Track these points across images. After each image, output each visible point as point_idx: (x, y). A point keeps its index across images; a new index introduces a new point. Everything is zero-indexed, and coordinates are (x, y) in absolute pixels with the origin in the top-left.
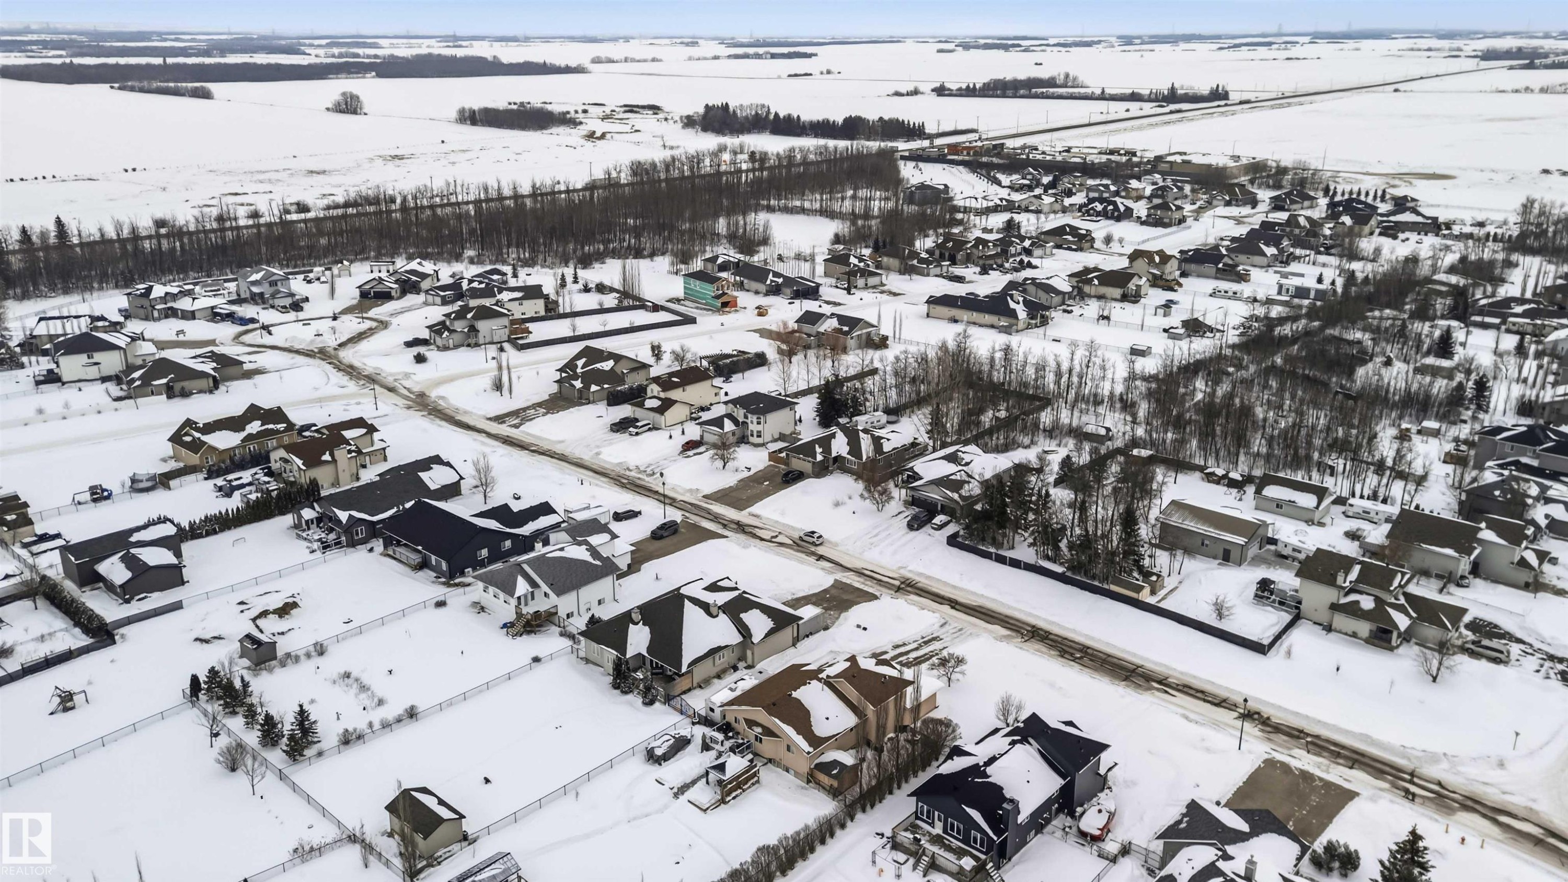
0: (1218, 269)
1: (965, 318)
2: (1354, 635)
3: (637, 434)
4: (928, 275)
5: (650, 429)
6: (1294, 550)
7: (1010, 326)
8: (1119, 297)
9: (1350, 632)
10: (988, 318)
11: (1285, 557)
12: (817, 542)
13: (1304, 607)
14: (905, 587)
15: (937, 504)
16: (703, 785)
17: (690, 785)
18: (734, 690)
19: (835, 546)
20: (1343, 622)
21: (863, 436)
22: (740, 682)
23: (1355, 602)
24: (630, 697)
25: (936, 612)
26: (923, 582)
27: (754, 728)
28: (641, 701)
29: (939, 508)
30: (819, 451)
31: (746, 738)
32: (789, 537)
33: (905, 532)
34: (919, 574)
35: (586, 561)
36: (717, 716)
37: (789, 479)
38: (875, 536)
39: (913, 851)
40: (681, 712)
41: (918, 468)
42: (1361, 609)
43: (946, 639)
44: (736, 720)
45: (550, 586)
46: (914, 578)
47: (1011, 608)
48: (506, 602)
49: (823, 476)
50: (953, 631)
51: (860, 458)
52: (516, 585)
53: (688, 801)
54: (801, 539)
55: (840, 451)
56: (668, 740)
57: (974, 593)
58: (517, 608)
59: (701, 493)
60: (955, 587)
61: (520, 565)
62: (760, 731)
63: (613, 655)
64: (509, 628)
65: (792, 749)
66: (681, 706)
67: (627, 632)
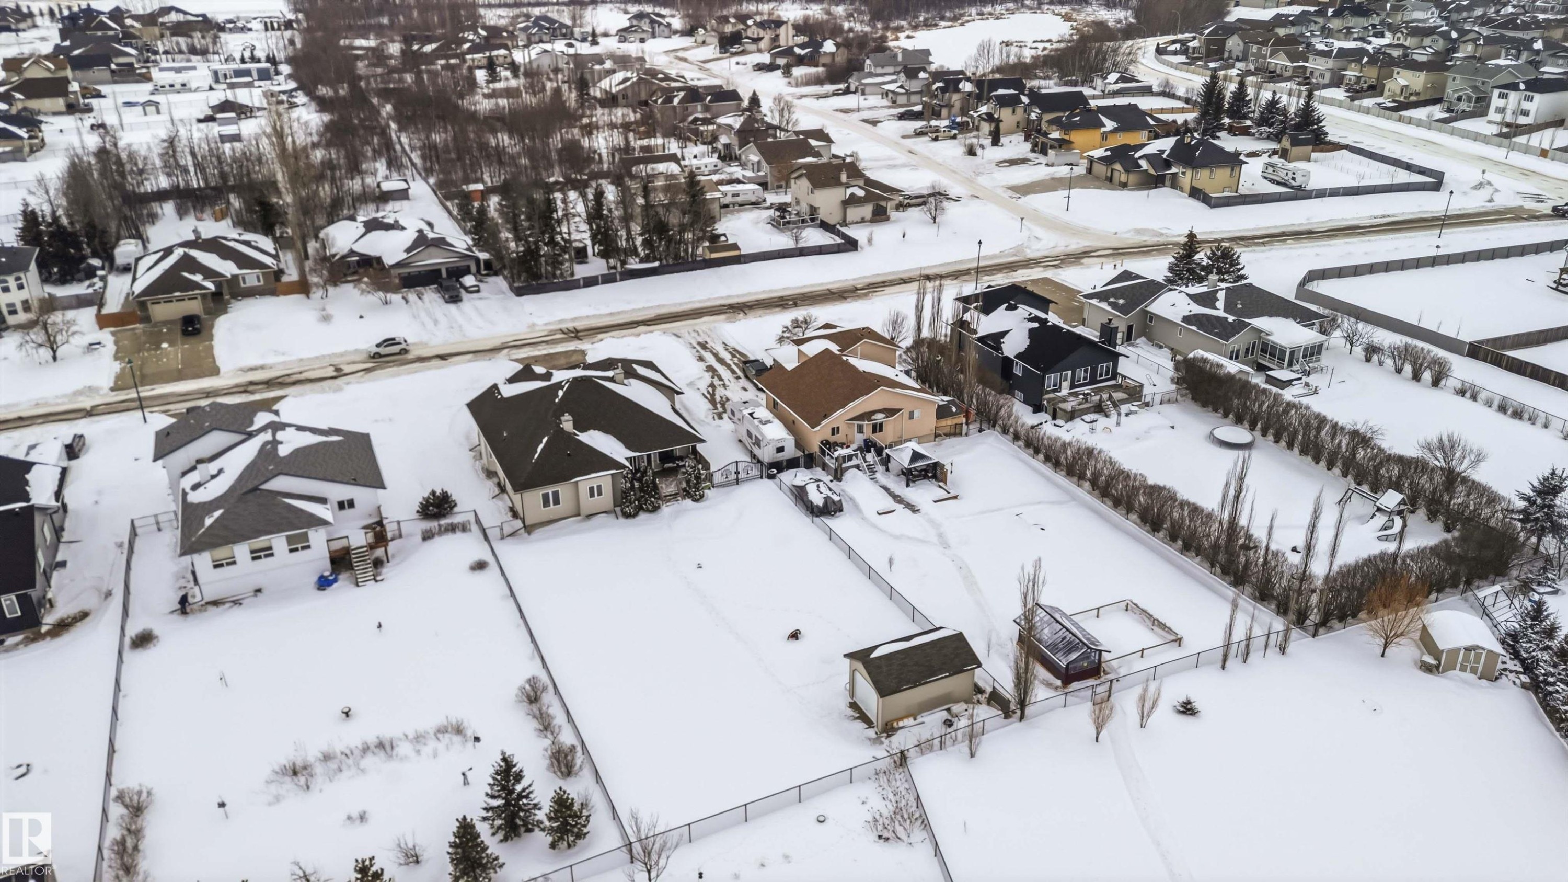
0: (114, 71)
2: (863, 221)
6: (733, 195)
8: (65, 109)
9: (859, 220)
12: (407, 348)
13: (822, 215)
14: (576, 334)
15: (439, 271)
16: (909, 489)
17: (898, 499)
18: (768, 422)
19: (424, 345)
20: (854, 213)
21: (231, 244)
22: (754, 415)
23: (852, 195)
24: (667, 510)
25: (652, 332)
26: (579, 325)
27: (873, 417)
28: (688, 502)
29: (444, 274)
30: (198, 278)
31: (852, 442)
32: (354, 363)
33: (452, 308)
34: (561, 321)
35: (325, 443)
36: (791, 451)
37: (198, 326)
38: (436, 322)
39: (1088, 408)
40: (737, 481)
41: (358, 248)
42: (861, 197)
43: (708, 340)
44: (835, 431)
45: (355, 482)
46: (563, 326)
47: (681, 304)
48: (296, 550)
49: (225, 311)
50: (695, 335)
51: (267, 267)
52: (302, 511)
53: (935, 502)
54: (376, 356)
55: (228, 268)
56: (818, 486)
57: (634, 310)
58: (331, 543)
59: (102, 389)
60: (611, 314)
61: (256, 489)
62: (883, 415)
63: (603, 479)
64: (335, 581)
65: (916, 414)
66: (737, 473)
67: (587, 446)
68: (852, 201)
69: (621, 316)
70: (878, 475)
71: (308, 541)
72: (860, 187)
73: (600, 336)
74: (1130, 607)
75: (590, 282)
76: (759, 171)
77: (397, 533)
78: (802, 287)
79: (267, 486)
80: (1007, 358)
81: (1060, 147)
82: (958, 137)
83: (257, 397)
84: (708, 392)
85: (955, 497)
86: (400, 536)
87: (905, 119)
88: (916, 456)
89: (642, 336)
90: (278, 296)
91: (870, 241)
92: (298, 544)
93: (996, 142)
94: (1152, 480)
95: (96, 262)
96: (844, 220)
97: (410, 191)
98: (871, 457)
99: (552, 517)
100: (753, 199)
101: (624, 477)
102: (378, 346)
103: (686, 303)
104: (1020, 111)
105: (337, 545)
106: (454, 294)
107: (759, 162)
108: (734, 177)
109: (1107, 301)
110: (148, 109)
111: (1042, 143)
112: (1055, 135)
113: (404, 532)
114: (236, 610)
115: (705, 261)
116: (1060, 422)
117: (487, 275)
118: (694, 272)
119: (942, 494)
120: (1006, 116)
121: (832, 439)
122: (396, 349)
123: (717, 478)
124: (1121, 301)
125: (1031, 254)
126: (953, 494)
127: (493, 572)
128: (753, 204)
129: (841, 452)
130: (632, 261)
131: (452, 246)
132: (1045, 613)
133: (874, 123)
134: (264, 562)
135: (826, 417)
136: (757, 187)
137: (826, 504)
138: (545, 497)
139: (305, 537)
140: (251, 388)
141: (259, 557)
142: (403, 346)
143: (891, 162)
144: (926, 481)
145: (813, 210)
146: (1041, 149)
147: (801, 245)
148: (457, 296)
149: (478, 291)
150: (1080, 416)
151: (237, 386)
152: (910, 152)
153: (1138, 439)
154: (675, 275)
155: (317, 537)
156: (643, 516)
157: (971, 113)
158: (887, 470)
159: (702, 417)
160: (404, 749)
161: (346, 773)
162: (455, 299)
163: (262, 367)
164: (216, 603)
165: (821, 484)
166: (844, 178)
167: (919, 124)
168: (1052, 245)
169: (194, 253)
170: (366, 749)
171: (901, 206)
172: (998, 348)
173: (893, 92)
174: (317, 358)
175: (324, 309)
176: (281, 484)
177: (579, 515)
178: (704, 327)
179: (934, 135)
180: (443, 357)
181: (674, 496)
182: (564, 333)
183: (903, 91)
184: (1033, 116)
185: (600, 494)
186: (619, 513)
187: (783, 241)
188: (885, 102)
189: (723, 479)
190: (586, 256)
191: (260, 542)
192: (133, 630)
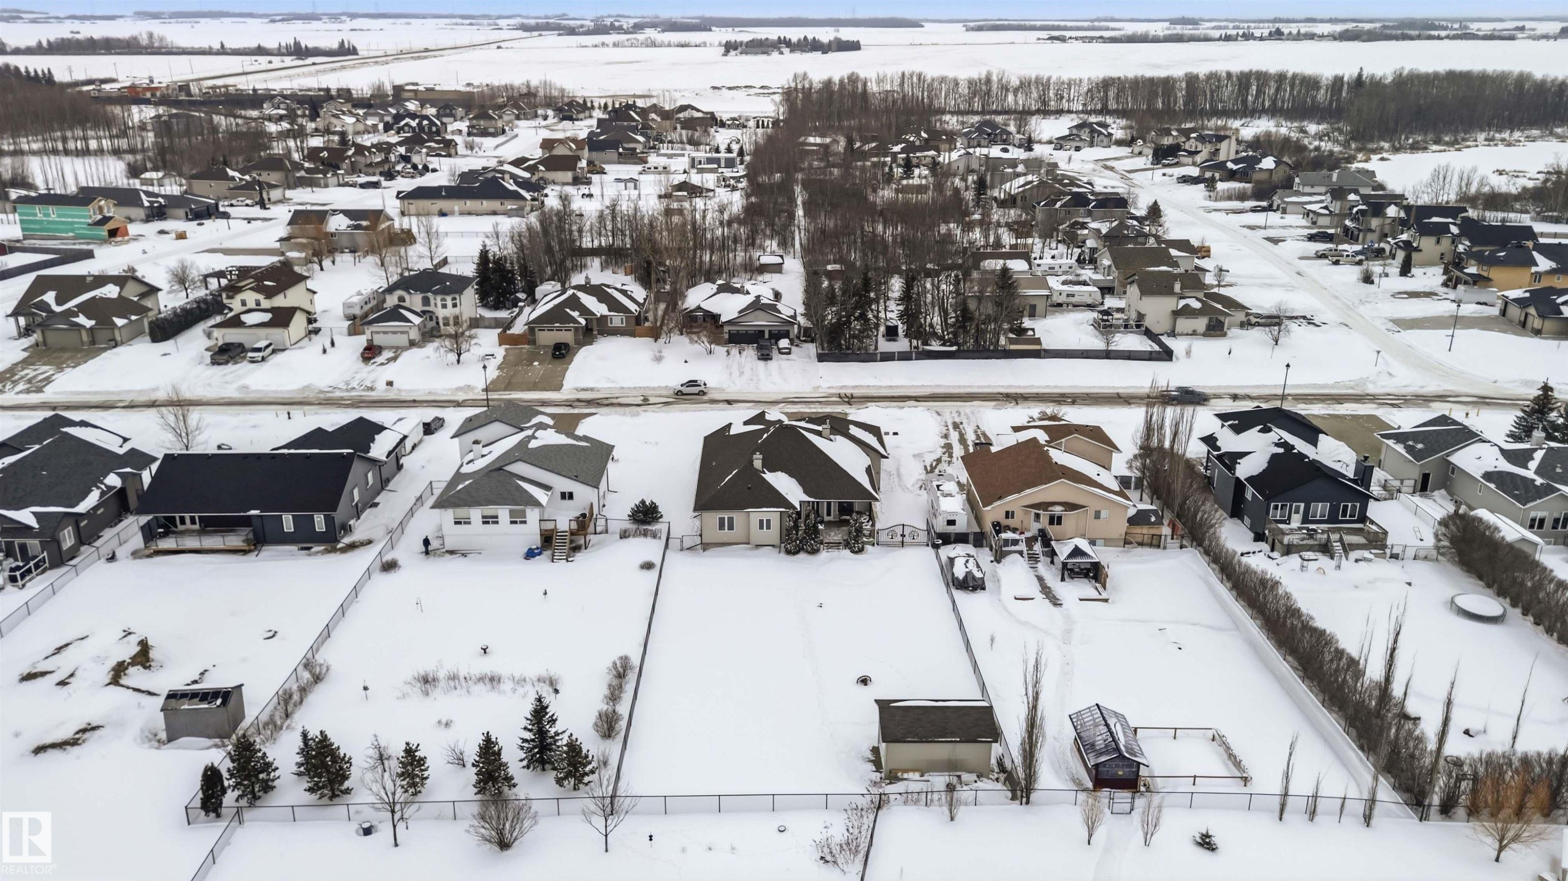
0: (620, 154)
1: (456, 208)
2: (1194, 333)
3: (263, 359)
4: (326, 186)
5: (274, 351)
6: (1068, 295)
7: (521, 209)
8: (570, 180)
10: (487, 204)
11: (1060, 305)
12: (705, 390)
13: (1148, 322)
14: (849, 400)
15: (763, 332)
16: (1063, 583)
17: (1046, 591)
18: (950, 495)
19: (722, 390)
20: (1184, 324)
21: (609, 290)
22: (941, 488)
23: (1187, 306)
24: (824, 555)
25: (916, 407)
26: (857, 392)
27: (1050, 508)
28: (847, 552)
29: (767, 336)
30: (575, 314)
31: (1029, 530)
32: (661, 396)
33: (761, 364)
34: (842, 387)
35: (573, 445)
36: (962, 526)
37: (564, 352)
38: (742, 373)
39: (1312, 545)
40: (903, 544)
41: (705, 306)
42: (1195, 309)
43: (965, 421)
44: (1008, 515)
45: (576, 478)
46: (843, 391)
47: (959, 387)
48: (515, 522)
49: (590, 343)
50: (956, 415)
51: (629, 311)
52: (526, 491)
53: (1081, 600)
54: (679, 393)
55: (600, 309)
56: (967, 561)
57: (913, 386)
58: (542, 523)
59: (476, 388)
60: (890, 387)
61: (500, 469)
62: (1062, 508)
63: (772, 514)
64: (540, 554)
65: (1104, 514)
66: (903, 536)
67: (768, 483)
68: (1186, 312)
69: (899, 390)
70: (1039, 565)
71: (525, 517)
72: (1198, 299)
73: (869, 404)
74: (1218, 739)
75: (888, 357)
76: (1109, 275)
77: (604, 528)
78: (1090, 388)
79: (508, 468)
80: (1238, 479)
81: (1475, 283)
82: (1365, 263)
83: (576, 411)
84: (931, 465)
85: (1106, 601)
86: (607, 532)
87: (1315, 241)
88: (1077, 552)
89: (906, 409)
90: (635, 337)
91: (1188, 353)
92: (518, 519)
93: (1405, 270)
94: (1320, 623)
95: (522, 296)
96: (1173, 331)
97: (784, 266)
98: (1038, 547)
99: (725, 540)
100: (1089, 301)
101: (789, 516)
102: (682, 385)
103: (964, 387)
104: (1446, 242)
105: (549, 526)
106: (766, 352)
107: (1110, 267)
108: (1082, 278)
109: (1404, 444)
110: (628, 184)
111: (1457, 277)
112: (1472, 270)
113: (610, 530)
114: (462, 559)
115: (1005, 351)
116: (1275, 554)
117: (805, 341)
118: (989, 361)
119: (1094, 594)
120: (1427, 244)
121: (1005, 522)
122: (695, 390)
123: (883, 537)
124: (1420, 446)
125: (1371, 389)
126: (1104, 595)
127: (653, 574)
128: (1089, 306)
129: (1009, 535)
130: (934, 343)
131: (780, 313)
132: (1099, 715)
133: (1275, 241)
134: (490, 527)
135: (1000, 498)
136: (1096, 289)
137: (966, 577)
138: (722, 521)
139: (523, 514)
140: (576, 404)
141: (488, 523)
142: (702, 388)
143: (1267, 281)
144: (1086, 580)
145: (1141, 316)
146: (1451, 282)
147: (1112, 348)
148: (768, 355)
149: (789, 353)
150: (1298, 552)
151: (567, 401)
152: (1299, 274)
153: (1356, 587)
154: (971, 361)
155: (532, 515)
156: (802, 556)
157: (1389, 239)
158: (1052, 562)
159: (909, 486)
160: (507, 686)
161: (459, 691)
162: (765, 357)
163: (592, 389)
164: (452, 552)
165: (971, 560)
166: (1177, 287)
167: (1321, 247)
168: (1405, 383)
169: (580, 295)
170: (481, 679)
171: (1246, 325)
172: (1231, 468)
173: (1314, 212)
174: (635, 388)
175: (660, 352)
176: (520, 468)
177: (748, 543)
178: (968, 411)
179: (1335, 259)
180: (729, 402)
181: (836, 545)
182: (840, 397)
183: (1327, 212)
184: (1461, 248)
185: (768, 527)
186: (783, 549)
187: (1096, 343)
188: (1304, 222)
189: (888, 539)
190: (896, 334)
191: (490, 510)
192: (388, 557)
